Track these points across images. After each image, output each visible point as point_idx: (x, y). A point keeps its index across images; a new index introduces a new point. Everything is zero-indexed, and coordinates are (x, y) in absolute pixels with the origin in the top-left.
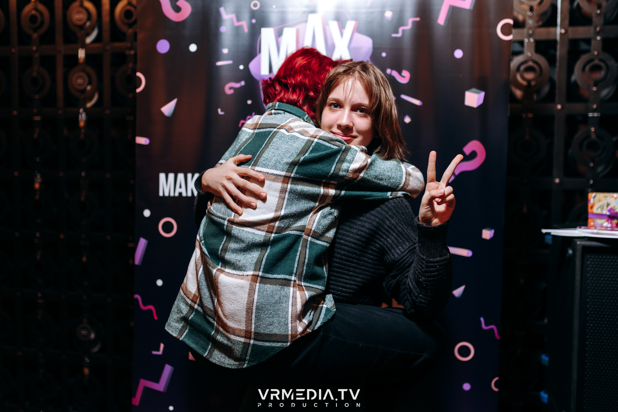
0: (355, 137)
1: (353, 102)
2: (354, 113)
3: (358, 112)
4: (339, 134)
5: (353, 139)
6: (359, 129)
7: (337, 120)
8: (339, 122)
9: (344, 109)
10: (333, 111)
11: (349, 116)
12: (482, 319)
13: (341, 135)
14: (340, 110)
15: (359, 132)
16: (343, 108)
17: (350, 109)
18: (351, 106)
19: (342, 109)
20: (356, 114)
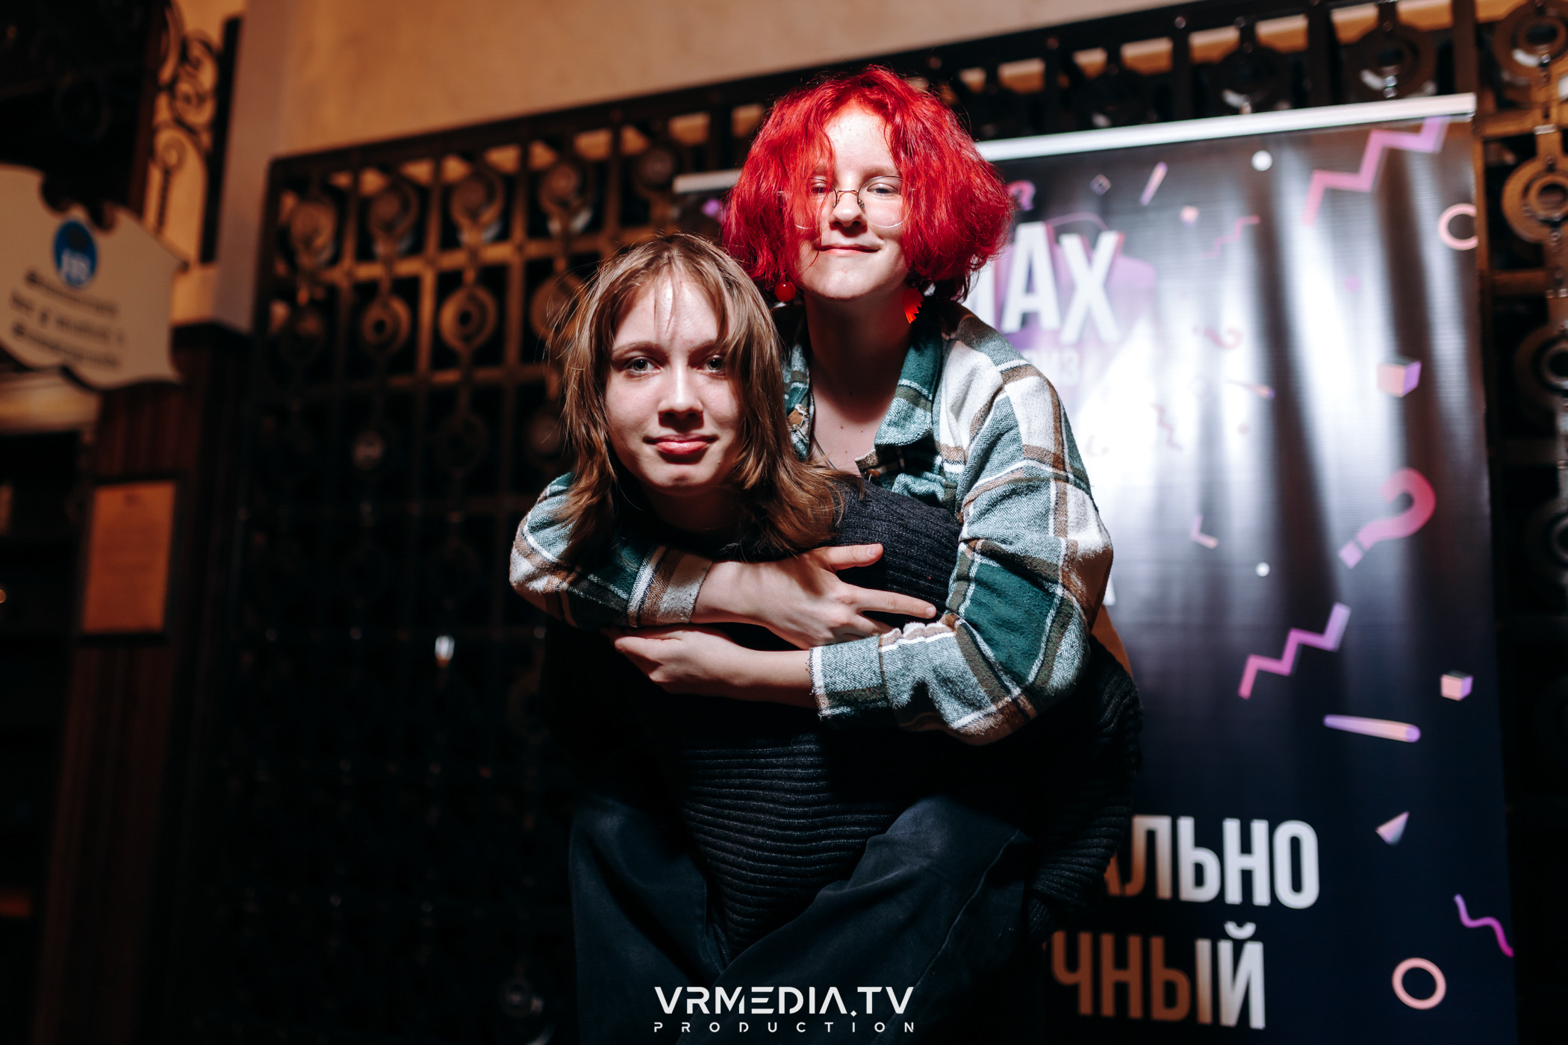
0: (712, 439)
1: (691, 342)
2: (697, 373)
3: (708, 370)
4: (672, 438)
5: (708, 445)
6: (719, 415)
7: (658, 401)
8: (664, 406)
9: (671, 367)
10: (639, 380)
11: (690, 384)
12: (1459, 900)
13: (677, 439)
14: (657, 374)
15: (721, 423)
16: (668, 367)
17: (686, 363)
18: (688, 354)
19: (662, 369)
20: (702, 374)
